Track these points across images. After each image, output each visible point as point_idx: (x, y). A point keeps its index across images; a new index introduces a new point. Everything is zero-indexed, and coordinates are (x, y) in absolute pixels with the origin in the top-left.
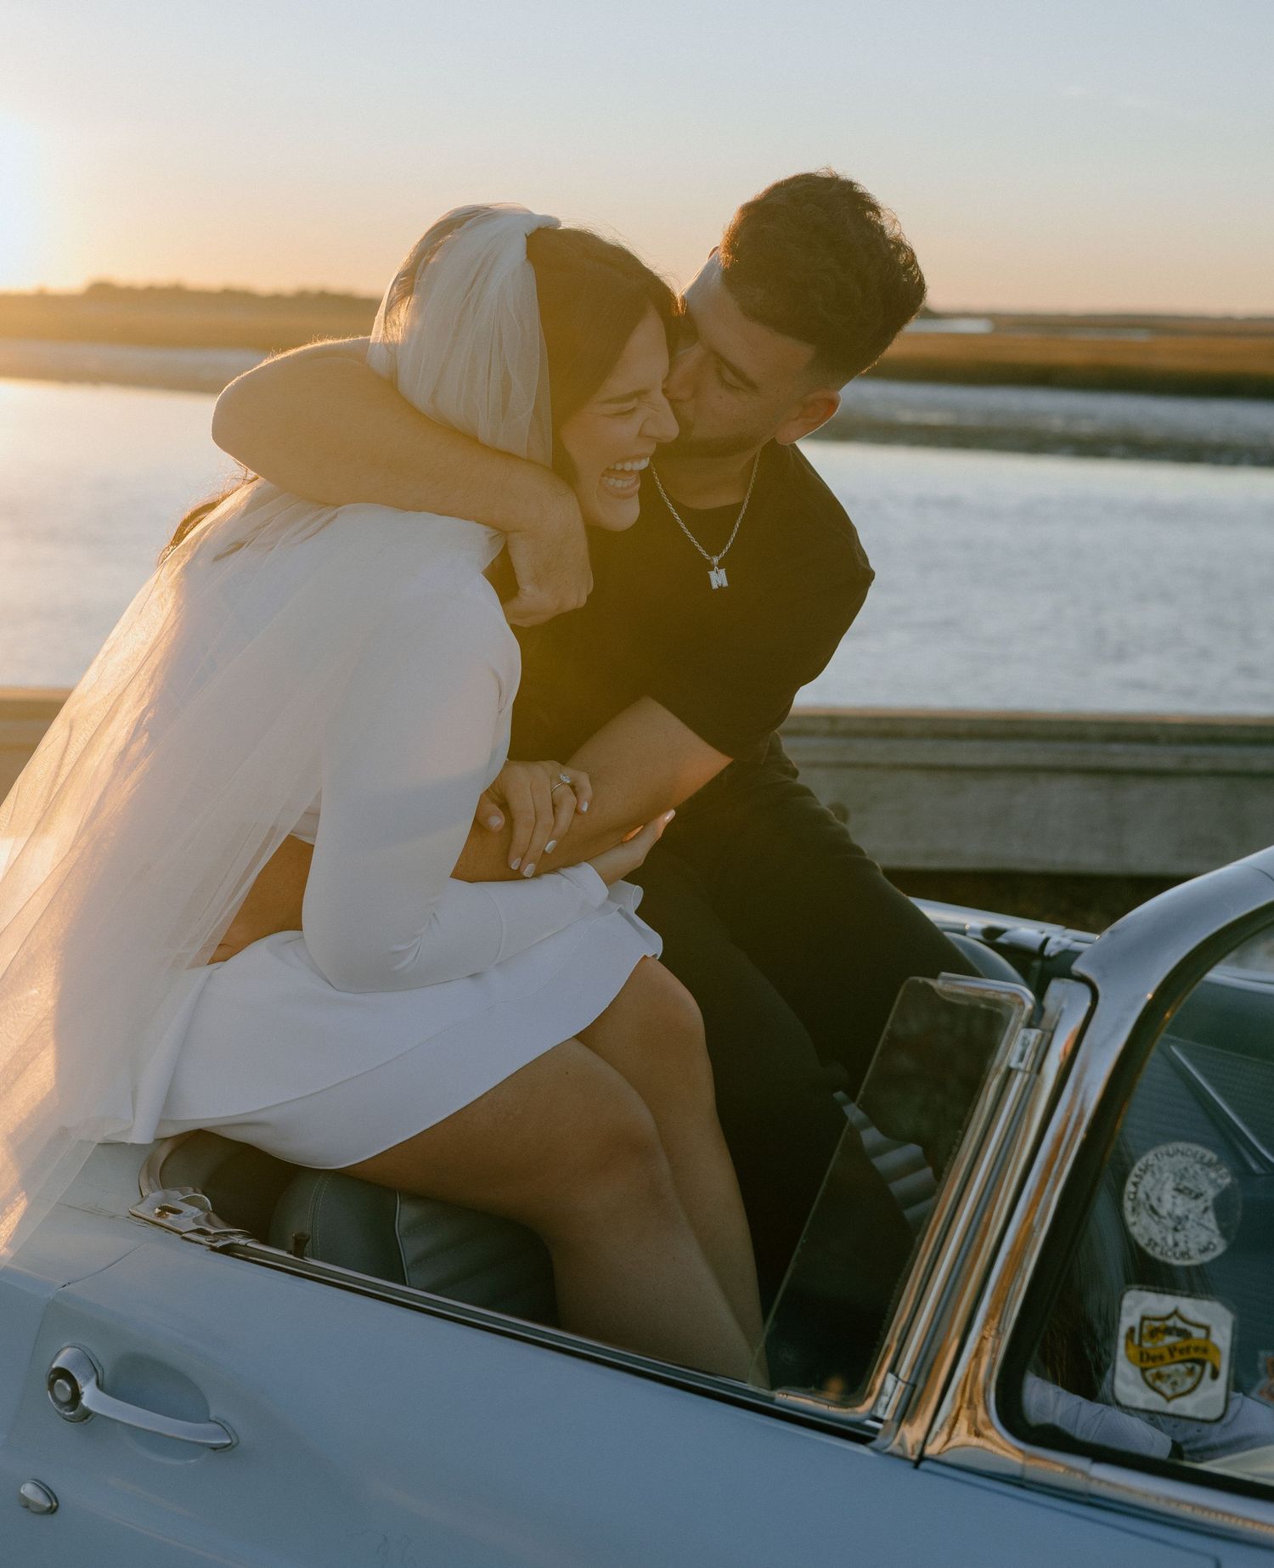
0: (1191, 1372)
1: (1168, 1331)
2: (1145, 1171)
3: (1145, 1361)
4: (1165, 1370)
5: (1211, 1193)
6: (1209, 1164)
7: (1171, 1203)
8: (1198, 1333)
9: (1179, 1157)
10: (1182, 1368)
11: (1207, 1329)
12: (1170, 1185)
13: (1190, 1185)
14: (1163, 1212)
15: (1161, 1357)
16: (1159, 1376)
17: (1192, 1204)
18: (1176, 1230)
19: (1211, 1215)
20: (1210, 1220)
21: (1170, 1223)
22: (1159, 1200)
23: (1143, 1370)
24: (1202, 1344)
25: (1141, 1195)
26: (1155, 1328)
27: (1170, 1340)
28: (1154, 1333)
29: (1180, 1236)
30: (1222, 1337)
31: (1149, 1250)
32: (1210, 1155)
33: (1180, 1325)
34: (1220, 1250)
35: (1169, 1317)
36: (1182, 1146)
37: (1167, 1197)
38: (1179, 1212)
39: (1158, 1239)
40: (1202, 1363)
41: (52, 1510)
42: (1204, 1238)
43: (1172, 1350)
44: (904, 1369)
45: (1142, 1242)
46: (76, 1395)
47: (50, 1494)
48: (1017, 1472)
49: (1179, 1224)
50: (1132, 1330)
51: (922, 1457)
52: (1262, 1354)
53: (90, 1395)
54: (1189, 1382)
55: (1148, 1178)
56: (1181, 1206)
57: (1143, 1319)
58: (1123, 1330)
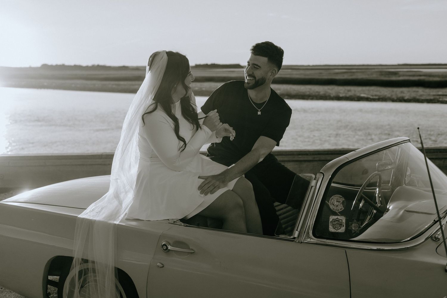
0: (340, 226)
1: (336, 221)
2: (332, 199)
3: (333, 225)
4: (336, 226)
5: (341, 201)
6: (341, 197)
7: (336, 203)
8: (341, 221)
9: (337, 197)
10: (338, 226)
11: (342, 220)
12: (336, 201)
13: (338, 200)
14: (335, 205)
15: (336, 225)
16: (335, 227)
17: (339, 203)
18: (337, 207)
19: (342, 204)
20: (342, 205)
21: (336, 206)
22: (334, 203)
23: (333, 227)
24: (341, 222)
25: (332, 203)
26: (334, 220)
27: (337, 222)
28: (334, 221)
29: (337, 208)
30: (344, 221)
31: (333, 210)
32: (341, 196)
33: (338, 220)
34: (343, 209)
35: (336, 219)
36: (337, 195)
37: (335, 203)
38: (337, 204)
39: (334, 208)
40: (341, 225)
41: (163, 267)
42: (341, 208)
43: (337, 223)
44: (299, 230)
45: (332, 209)
46: (167, 248)
47: (162, 264)
48: (316, 243)
49: (337, 206)
50: (331, 221)
51: (302, 242)
52: (350, 223)
53: (170, 247)
54: (340, 227)
55: (332, 200)
56: (337, 203)
57: (333, 219)
58: (330, 221)
